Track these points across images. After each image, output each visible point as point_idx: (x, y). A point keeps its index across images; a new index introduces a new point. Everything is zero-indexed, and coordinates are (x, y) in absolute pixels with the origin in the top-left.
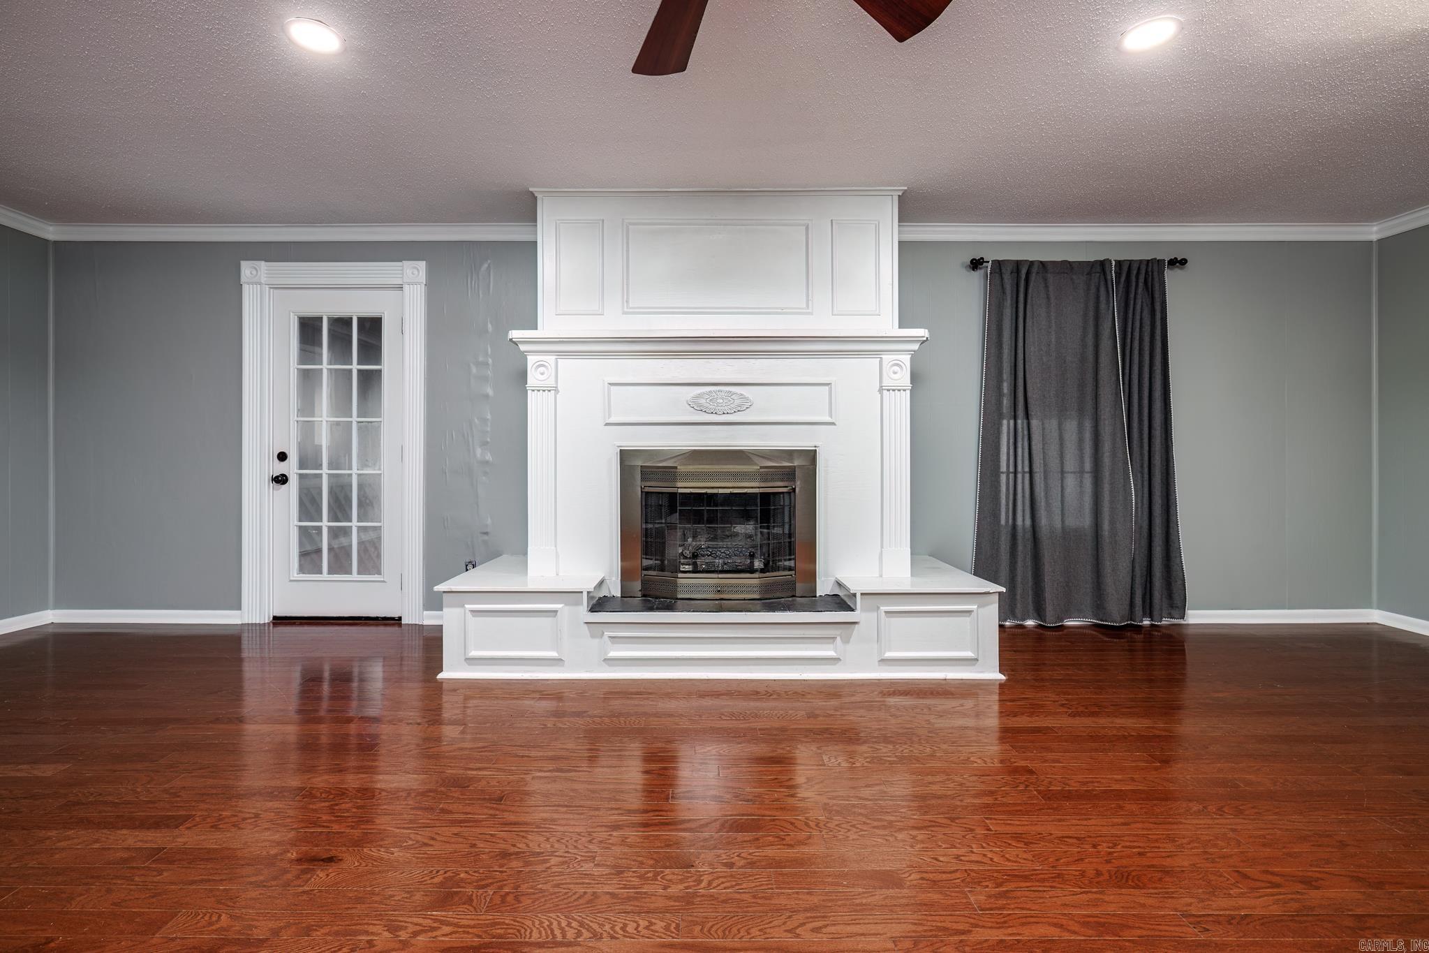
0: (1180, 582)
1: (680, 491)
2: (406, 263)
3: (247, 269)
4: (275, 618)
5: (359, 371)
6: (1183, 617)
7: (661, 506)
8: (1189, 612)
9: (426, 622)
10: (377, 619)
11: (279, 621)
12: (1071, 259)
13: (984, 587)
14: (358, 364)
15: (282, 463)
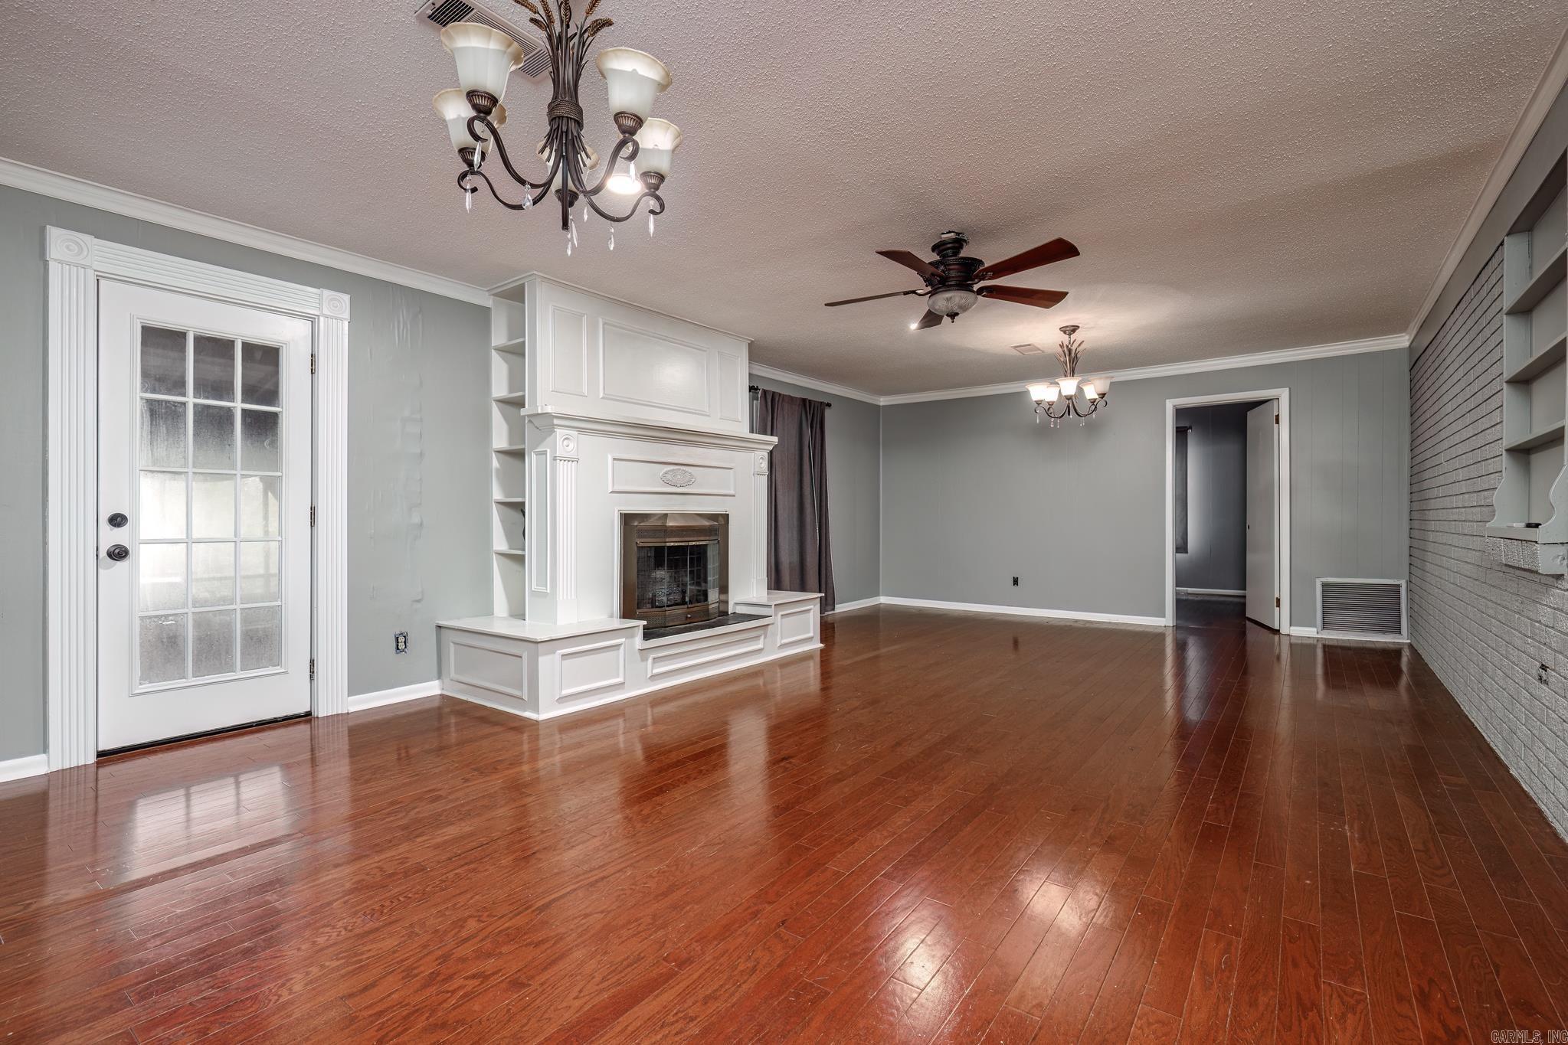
0: (831, 591)
1: (668, 544)
2: (327, 293)
3: (60, 242)
4: (100, 754)
5: (244, 411)
6: (833, 609)
7: (650, 557)
8: (836, 606)
9: (352, 709)
10: (275, 721)
11: (105, 757)
12: (791, 395)
13: (800, 596)
14: (243, 401)
15: (116, 530)
